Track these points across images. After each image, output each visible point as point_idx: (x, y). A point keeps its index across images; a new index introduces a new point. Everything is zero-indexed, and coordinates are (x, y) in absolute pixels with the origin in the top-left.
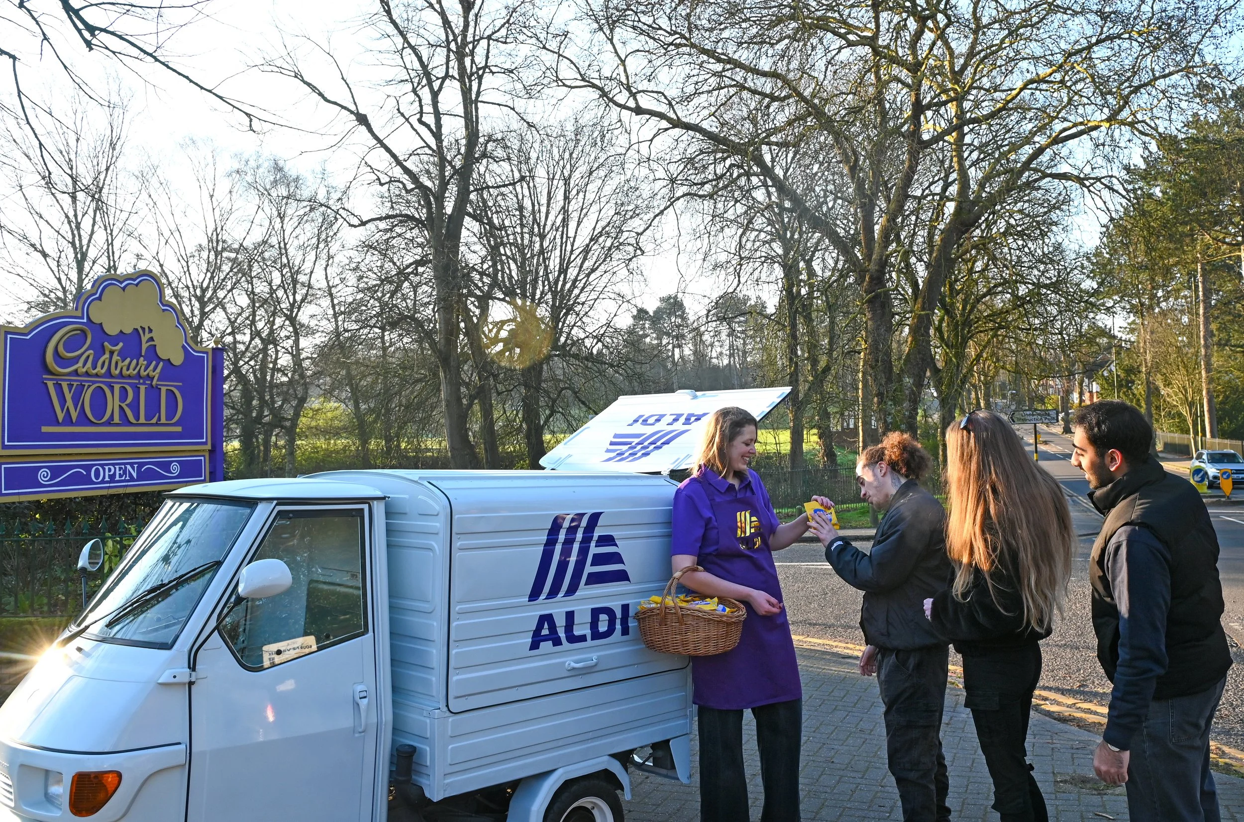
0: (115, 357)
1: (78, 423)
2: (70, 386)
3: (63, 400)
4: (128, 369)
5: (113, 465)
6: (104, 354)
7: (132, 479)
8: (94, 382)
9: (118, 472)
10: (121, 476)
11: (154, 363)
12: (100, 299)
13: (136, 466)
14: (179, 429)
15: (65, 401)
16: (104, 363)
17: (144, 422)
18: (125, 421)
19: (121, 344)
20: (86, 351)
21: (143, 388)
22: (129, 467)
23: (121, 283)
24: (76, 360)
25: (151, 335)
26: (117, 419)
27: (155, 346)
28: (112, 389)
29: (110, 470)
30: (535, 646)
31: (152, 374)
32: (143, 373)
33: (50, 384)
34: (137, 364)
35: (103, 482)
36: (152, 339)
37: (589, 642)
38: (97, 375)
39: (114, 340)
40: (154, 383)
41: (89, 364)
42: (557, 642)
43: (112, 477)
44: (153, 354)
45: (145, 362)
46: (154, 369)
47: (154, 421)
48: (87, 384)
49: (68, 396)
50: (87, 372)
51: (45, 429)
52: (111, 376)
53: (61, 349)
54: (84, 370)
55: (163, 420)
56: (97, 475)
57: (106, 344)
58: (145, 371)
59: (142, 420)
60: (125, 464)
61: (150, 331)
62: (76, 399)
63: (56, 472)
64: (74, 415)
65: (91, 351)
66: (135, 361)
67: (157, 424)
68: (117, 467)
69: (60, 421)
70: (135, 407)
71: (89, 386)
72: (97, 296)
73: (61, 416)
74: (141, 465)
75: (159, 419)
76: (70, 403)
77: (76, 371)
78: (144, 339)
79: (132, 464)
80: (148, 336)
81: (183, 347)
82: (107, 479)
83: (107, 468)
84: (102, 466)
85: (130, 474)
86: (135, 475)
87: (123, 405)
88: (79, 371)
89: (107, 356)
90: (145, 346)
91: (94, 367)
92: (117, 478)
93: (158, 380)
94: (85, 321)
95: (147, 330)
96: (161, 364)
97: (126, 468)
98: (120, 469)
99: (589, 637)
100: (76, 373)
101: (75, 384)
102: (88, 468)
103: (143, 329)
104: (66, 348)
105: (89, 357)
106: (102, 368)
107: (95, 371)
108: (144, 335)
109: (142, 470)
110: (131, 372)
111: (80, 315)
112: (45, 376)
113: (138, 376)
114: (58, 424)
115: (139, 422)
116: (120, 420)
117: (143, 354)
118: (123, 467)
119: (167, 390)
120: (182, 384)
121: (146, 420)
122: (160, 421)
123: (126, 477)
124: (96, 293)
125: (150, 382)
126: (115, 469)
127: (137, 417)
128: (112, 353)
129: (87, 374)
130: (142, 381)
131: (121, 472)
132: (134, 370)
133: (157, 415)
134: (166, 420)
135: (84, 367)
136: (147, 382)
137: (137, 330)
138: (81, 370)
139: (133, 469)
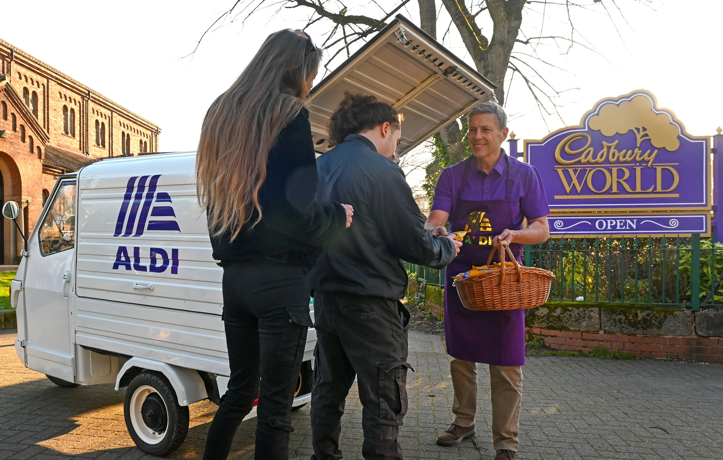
0: (612, 150)
1: (581, 193)
2: (575, 171)
3: (569, 180)
4: (624, 157)
5: (615, 219)
6: (603, 148)
7: (631, 228)
8: (594, 168)
9: (618, 224)
10: (621, 226)
11: (649, 151)
12: (598, 114)
13: (635, 221)
14: (677, 195)
15: (572, 180)
16: (603, 155)
17: (640, 191)
18: (621, 190)
19: (617, 141)
20: (589, 149)
21: (638, 170)
22: (628, 221)
23: (617, 101)
24: (580, 154)
25: (645, 133)
26: (615, 189)
27: (650, 139)
28: (610, 171)
29: (612, 223)
31: (646, 159)
32: (638, 159)
33: (560, 171)
34: (633, 153)
35: (606, 229)
36: (646, 135)
38: (597, 163)
39: (610, 139)
40: (649, 164)
41: (590, 156)
43: (614, 228)
44: (647, 145)
45: (640, 151)
46: (649, 156)
47: (650, 190)
48: (589, 169)
49: (574, 177)
50: (588, 161)
51: (556, 197)
52: (610, 163)
53: (567, 149)
55: (659, 189)
56: (601, 225)
57: (604, 142)
58: (640, 157)
59: (638, 189)
60: (625, 219)
61: (644, 129)
62: (580, 179)
63: (567, 223)
64: (579, 188)
65: (592, 148)
66: (630, 152)
67: (653, 193)
68: (618, 221)
69: (568, 192)
70: (631, 181)
71: (590, 170)
72: (596, 112)
73: (568, 189)
74: (639, 220)
75: (655, 188)
76: (575, 181)
77: (580, 161)
78: (638, 136)
79: (632, 220)
80: (642, 133)
81: (679, 137)
82: (609, 228)
83: (609, 221)
84: (605, 220)
85: (630, 225)
86: (634, 226)
87: (621, 181)
88: (582, 161)
89: (605, 149)
90: (639, 141)
91: (594, 157)
92: (618, 228)
93: (654, 162)
94: (587, 130)
95: (641, 130)
96: (656, 151)
97: (626, 222)
98: (621, 222)
100: (579, 162)
101: (579, 169)
102: (593, 221)
103: (638, 130)
104: (571, 148)
105: (589, 152)
106: (601, 158)
107: (595, 160)
108: (639, 134)
109: (641, 223)
110: (627, 158)
111: (582, 127)
112: (555, 166)
113: (634, 161)
114: (567, 194)
115: (636, 191)
116: (618, 190)
117: (638, 146)
118: (624, 221)
119: (662, 169)
120: (678, 164)
121: (642, 190)
122: (656, 190)
123: (626, 227)
124: (595, 111)
125: (646, 164)
126: (616, 222)
127: (633, 187)
128: (609, 148)
129: (588, 163)
130: (638, 164)
131: (622, 224)
132: (630, 157)
133: (653, 186)
134: (662, 189)
135: (585, 159)
136: (643, 165)
137: (632, 130)
138: (583, 161)
139: (633, 222)
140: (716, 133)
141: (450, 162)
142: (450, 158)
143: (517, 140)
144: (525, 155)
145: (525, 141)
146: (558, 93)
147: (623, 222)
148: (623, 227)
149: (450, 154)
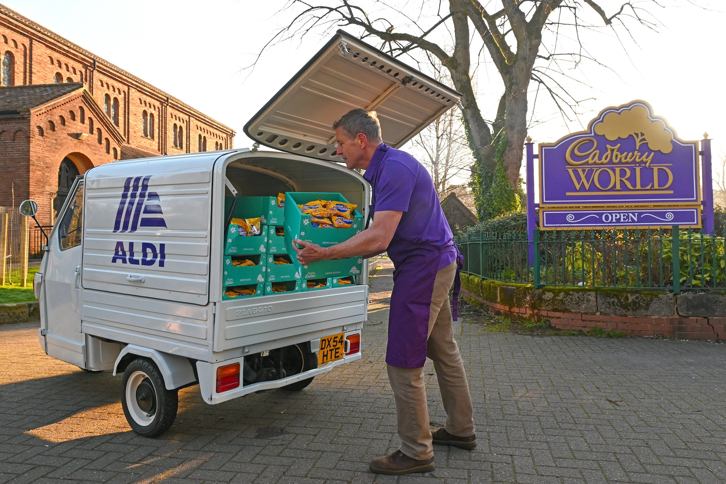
0: (615, 153)
1: (590, 190)
2: (584, 171)
3: (579, 179)
4: (626, 158)
5: (619, 213)
6: (607, 151)
7: (633, 221)
8: (600, 168)
9: (622, 217)
10: (624, 219)
11: (646, 153)
12: (602, 121)
13: (636, 214)
14: (671, 192)
15: (581, 179)
16: (607, 156)
17: (640, 188)
18: (624, 187)
19: (619, 145)
20: (594, 151)
21: (638, 170)
22: (631, 215)
23: (618, 110)
24: (588, 156)
25: (643, 137)
26: (618, 187)
27: (648, 143)
28: (614, 171)
29: (616, 216)
30: (114, 260)
31: (645, 160)
32: (637, 160)
33: (570, 171)
34: (633, 155)
35: (611, 222)
36: (644, 139)
37: (140, 266)
38: (602, 164)
39: (613, 143)
40: (647, 165)
41: (596, 158)
42: (124, 261)
43: (618, 220)
44: (645, 148)
45: (639, 154)
46: (647, 157)
47: (649, 187)
48: (595, 169)
49: (583, 176)
50: (595, 162)
51: (568, 194)
52: (614, 164)
53: (576, 152)
54: (593, 161)
55: (656, 186)
56: (607, 218)
57: (608, 146)
58: (639, 158)
59: (638, 187)
60: (627, 213)
61: (642, 134)
62: (588, 178)
63: (577, 216)
64: (587, 186)
65: (598, 151)
66: (631, 154)
67: (650, 190)
68: (622, 215)
69: (578, 189)
70: (632, 180)
71: (597, 170)
72: (601, 120)
73: (578, 187)
74: (640, 214)
75: (653, 186)
76: (584, 180)
77: (588, 162)
78: (637, 141)
79: (633, 214)
80: (640, 138)
81: (672, 141)
82: (614, 221)
83: (614, 215)
84: (611, 213)
85: (632, 218)
86: (636, 219)
87: (623, 179)
88: (589, 162)
89: (609, 152)
90: (638, 145)
91: (600, 158)
92: (622, 220)
93: (651, 163)
94: (593, 135)
95: (640, 135)
96: (653, 153)
97: (628, 215)
98: (624, 216)
99: (140, 262)
100: (587, 163)
101: (587, 169)
102: (601, 215)
103: (637, 135)
104: (579, 151)
105: (596, 154)
106: (606, 159)
107: (601, 161)
108: (638, 138)
109: (642, 216)
110: (628, 160)
111: (589, 132)
112: (566, 167)
113: (634, 162)
114: (577, 191)
115: (636, 189)
116: (621, 188)
117: (637, 148)
118: (626, 214)
119: (658, 169)
120: (671, 165)
121: (641, 187)
122: (653, 187)
123: (629, 220)
124: (600, 119)
125: (644, 165)
126: (620, 215)
127: (634, 185)
128: (612, 151)
129: (595, 163)
130: (637, 165)
131: (625, 217)
132: (631, 159)
133: (651, 184)
134: (659, 186)
135: (592, 160)
136: (642, 165)
137: (632, 135)
138: (591, 162)
139: (635, 216)
140: (703, 138)
141: (482, 162)
142: (483, 158)
143: (533, 143)
144: (540, 156)
145: (539, 144)
146: (577, 103)
147: (626, 215)
148: (626, 220)
149: (482, 156)
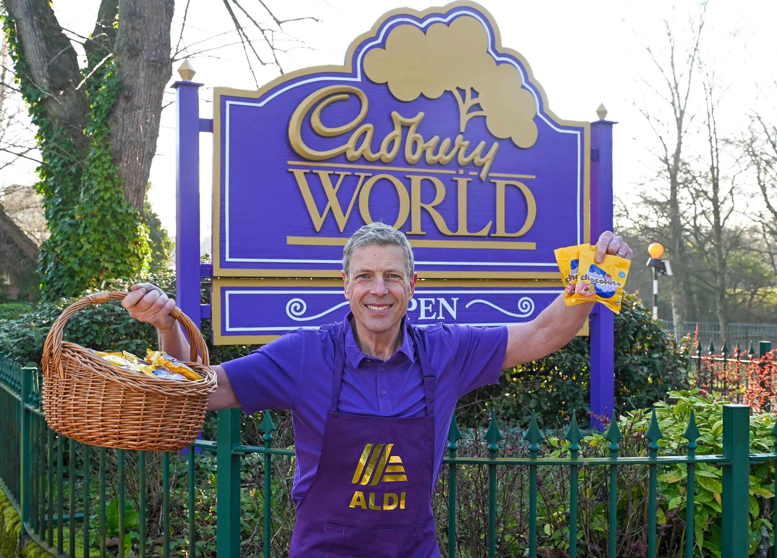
0: (412, 135)
2: (334, 178)
3: (321, 198)
4: (436, 153)
6: (394, 129)
7: (448, 318)
8: (375, 173)
9: (423, 308)
10: (428, 313)
11: (482, 144)
12: (382, 46)
13: (455, 300)
14: (531, 246)
15: (327, 200)
16: (392, 143)
17: (467, 233)
18: (430, 229)
19: (421, 115)
20: (363, 126)
21: (462, 183)
22: (442, 301)
23: (421, 21)
24: (344, 137)
25: (475, 101)
26: (416, 228)
27: (485, 117)
28: (408, 183)
31: (478, 160)
32: (463, 159)
33: (299, 175)
34: (453, 145)
36: (478, 107)
38: (380, 162)
39: (408, 108)
40: (483, 174)
41: (366, 144)
44: (479, 129)
45: (467, 143)
46: (484, 153)
47: (484, 232)
48: (363, 175)
49: (331, 192)
50: (362, 156)
51: (292, 240)
52: (408, 165)
53: (316, 122)
54: (358, 153)
55: (501, 231)
57: (395, 114)
58: (466, 156)
59: (462, 230)
60: (435, 296)
61: (475, 94)
62: (344, 198)
63: (315, 304)
64: (342, 221)
65: (370, 126)
66: (447, 142)
67: (489, 238)
68: (423, 301)
69: (318, 229)
70: (449, 209)
71: (367, 178)
72: (379, 41)
73: (318, 222)
74: (464, 299)
75: (494, 229)
76: (333, 203)
77: (344, 154)
78: (463, 108)
79: (448, 298)
80: (470, 102)
81: (536, 118)
85: (445, 311)
86: (453, 313)
87: (429, 207)
88: (349, 156)
89: (398, 131)
90: (464, 118)
91: (375, 147)
92: (423, 317)
93: (491, 170)
94: (359, 79)
95: (468, 93)
96: (496, 145)
97: (437, 302)
98: (427, 304)
100: (343, 157)
101: (343, 174)
103: (462, 92)
104: (324, 120)
105: (365, 133)
106: (389, 150)
107: (377, 155)
108: (464, 101)
109: (467, 306)
110: (442, 157)
111: (350, 71)
112: (289, 163)
113: (455, 164)
114: (316, 234)
115: (458, 233)
116: (422, 230)
117: (462, 129)
118: (433, 300)
119: (507, 185)
120: (533, 177)
121: (469, 230)
122: (495, 232)
123: (438, 315)
124: (377, 38)
125: (476, 173)
126: (419, 303)
127: (453, 225)
128: (406, 128)
129: (362, 159)
130: (461, 172)
131: (430, 308)
132: (447, 154)
133: (490, 223)
134: (507, 231)
135: (356, 149)
136: (471, 173)
137: (451, 92)
138: (352, 154)
139: (451, 304)
140: (597, 119)
143: (198, 86)
144: (217, 126)
145: (216, 90)
147: (431, 302)
148: (431, 315)
